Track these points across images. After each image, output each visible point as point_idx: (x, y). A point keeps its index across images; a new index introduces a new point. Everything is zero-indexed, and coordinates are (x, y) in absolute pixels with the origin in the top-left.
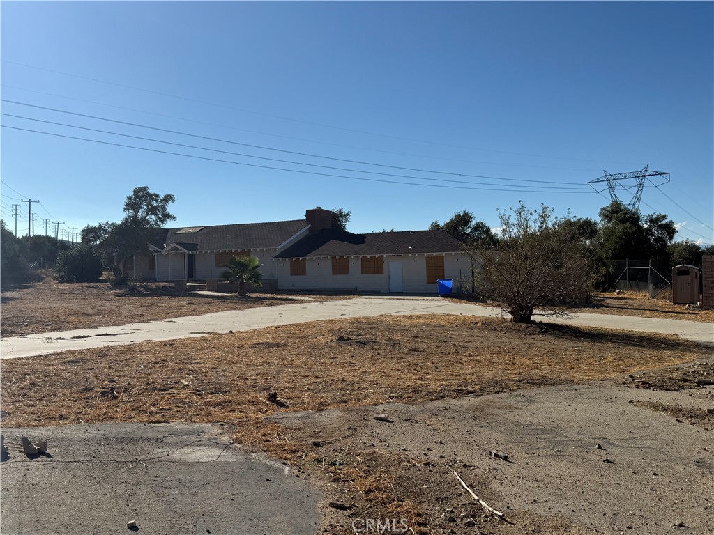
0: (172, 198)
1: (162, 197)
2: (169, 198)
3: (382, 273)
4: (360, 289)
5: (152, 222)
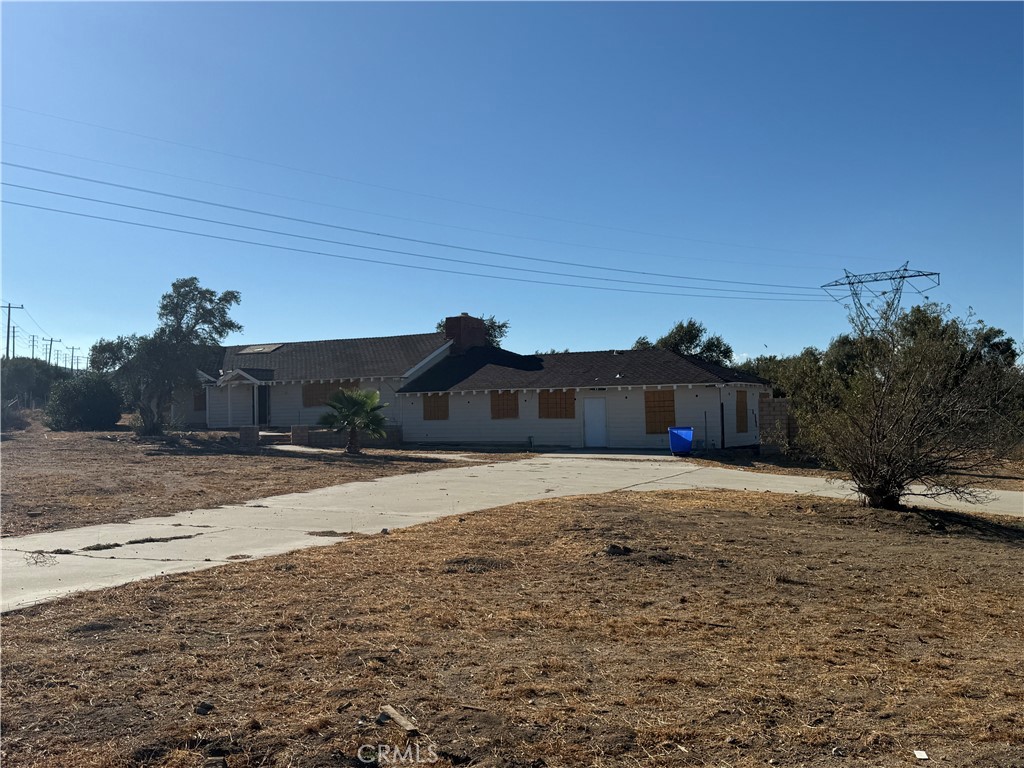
0: (235, 297)
1: (220, 294)
2: (231, 297)
3: (572, 416)
4: (536, 442)
5: (204, 334)
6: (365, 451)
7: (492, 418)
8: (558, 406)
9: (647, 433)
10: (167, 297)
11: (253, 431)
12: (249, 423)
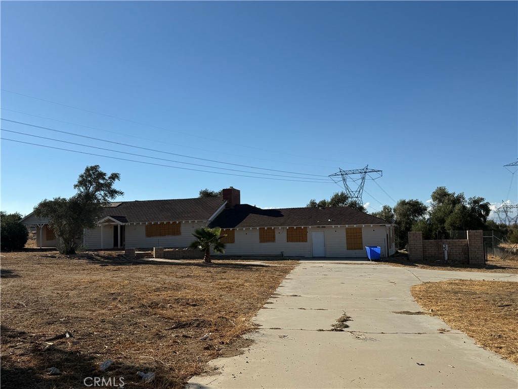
0: (117, 177)
2: (115, 177)
3: (306, 241)
4: (285, 255)
5: (100, 197)
6: (212, 261)
7: (261, 242)
8: (297, 235)
9: (347, 249)
10: (82, 176)
11: (133, 251)
12: (112, 246)
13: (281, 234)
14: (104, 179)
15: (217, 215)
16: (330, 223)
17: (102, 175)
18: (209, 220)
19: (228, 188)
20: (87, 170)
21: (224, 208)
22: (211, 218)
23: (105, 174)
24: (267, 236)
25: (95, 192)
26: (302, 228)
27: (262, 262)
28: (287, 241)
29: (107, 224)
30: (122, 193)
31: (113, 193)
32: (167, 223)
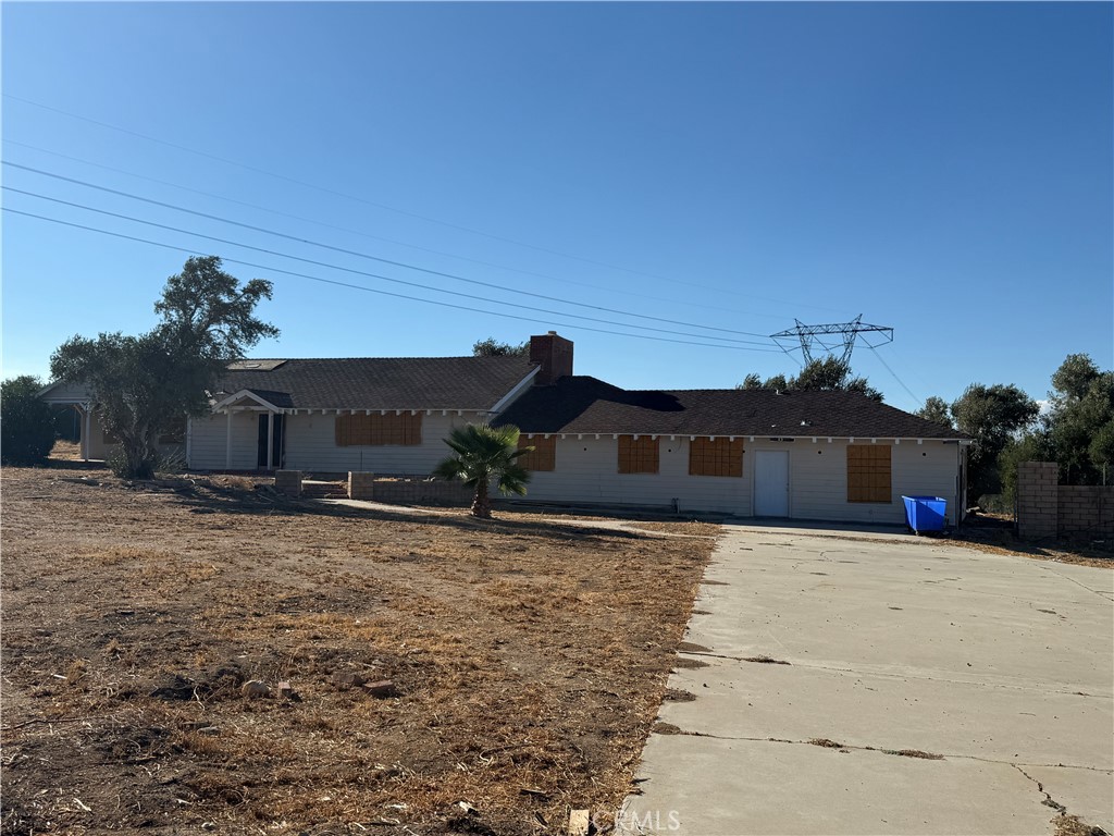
0: (266, 289)
1: (245, 284)
2: (258, 288)
3: (739, 473)
4: (683, 506)
5: (219, 338)
6: (494, 514)
7: (619, 472)
8: (717, 459)
9: (849, 501)
10: (174, 281)
11: (296, 478)
12: (253, 465)
13: (674, 453)
14: (231, 293)
15: (514, 400)
16: (804, 432)
17: (227, 283)
18: (494, 409)
19: (546, 333)
20: (190, 267)
21: (532, 383)
22: (499, 406)
23: (234, 282)
24: (637, 457)
25: (208, 326)
26: (732, 439)
27: (625, 522)
28: (690, 473)
29: (242, 408)
30: (274, 332)
31: (253, 329)
32: (388, 413)
